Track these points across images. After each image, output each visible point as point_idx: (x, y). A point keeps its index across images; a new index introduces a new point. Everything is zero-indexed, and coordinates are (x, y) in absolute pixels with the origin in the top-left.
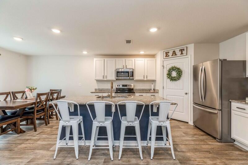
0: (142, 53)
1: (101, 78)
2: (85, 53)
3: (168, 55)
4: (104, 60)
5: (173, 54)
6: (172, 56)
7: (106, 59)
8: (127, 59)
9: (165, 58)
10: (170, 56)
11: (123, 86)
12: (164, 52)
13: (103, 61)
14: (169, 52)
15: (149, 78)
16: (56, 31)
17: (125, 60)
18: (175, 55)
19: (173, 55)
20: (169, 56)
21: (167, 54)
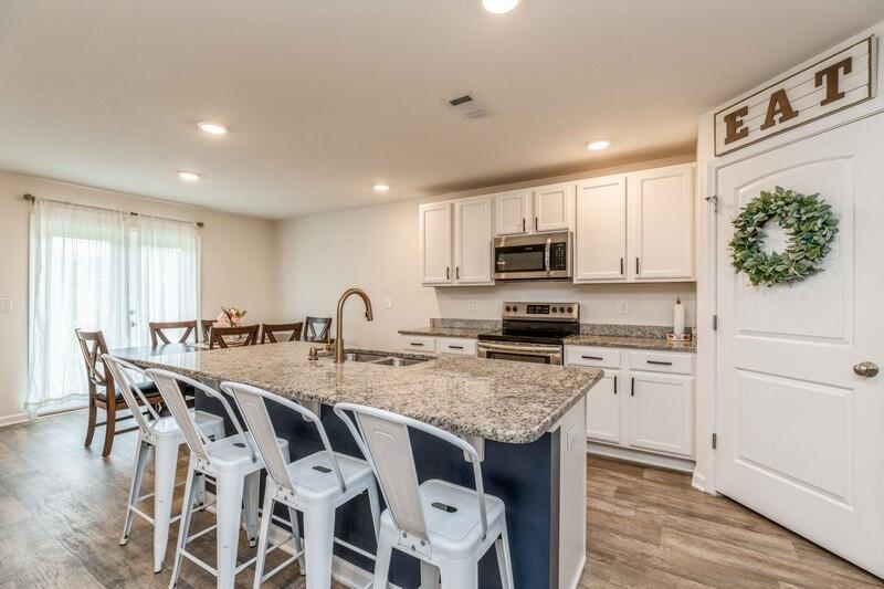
0: (599, 147)
1: (442, 279)
2: (381, 188)
3: (738, 130)
4: (452, 206)
5: (771, 112)
6: (763, 128)
7: (458, 203)
8: (540, 190)
9: (723, 148)
10: (755, 134)
11: (532, 308)
12: (720, 118)
13: (448, 211)
14: (744, 112)
15: (650, 273)
16: (213, 130)
17: (534, 193)
18: (781, 120)
19: (769, 122)
20: (745, 133)
21: (735, 127)
